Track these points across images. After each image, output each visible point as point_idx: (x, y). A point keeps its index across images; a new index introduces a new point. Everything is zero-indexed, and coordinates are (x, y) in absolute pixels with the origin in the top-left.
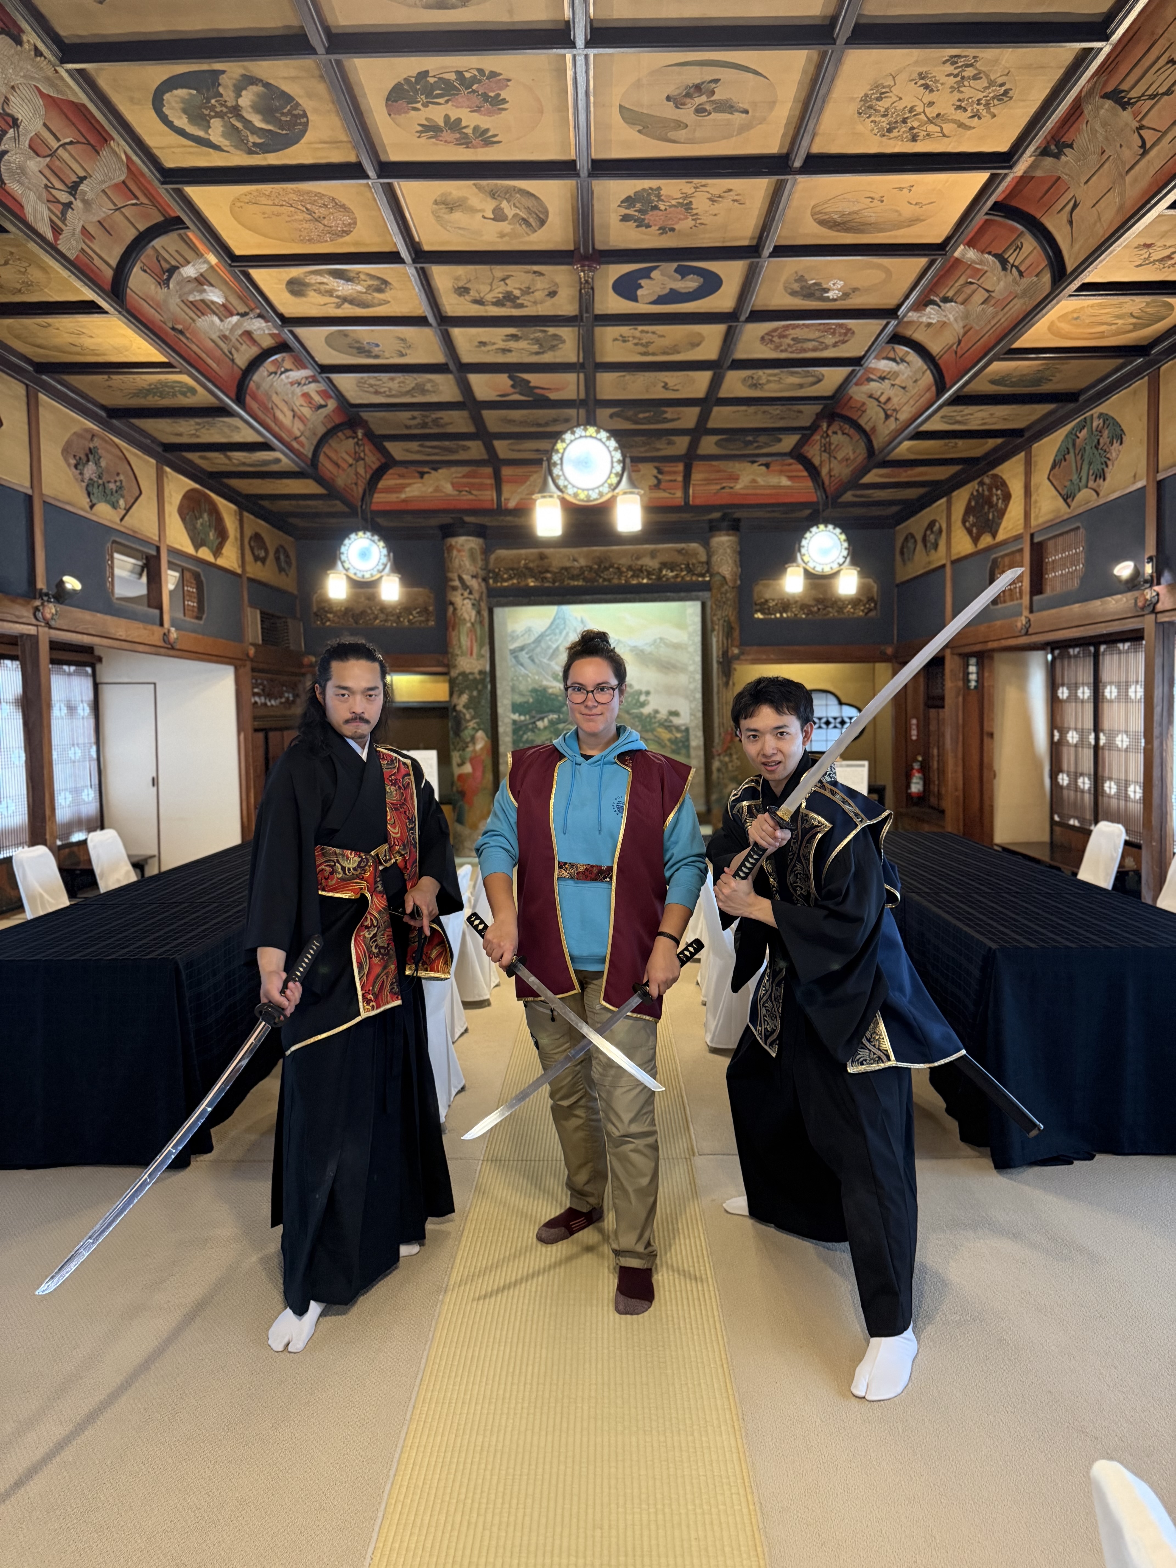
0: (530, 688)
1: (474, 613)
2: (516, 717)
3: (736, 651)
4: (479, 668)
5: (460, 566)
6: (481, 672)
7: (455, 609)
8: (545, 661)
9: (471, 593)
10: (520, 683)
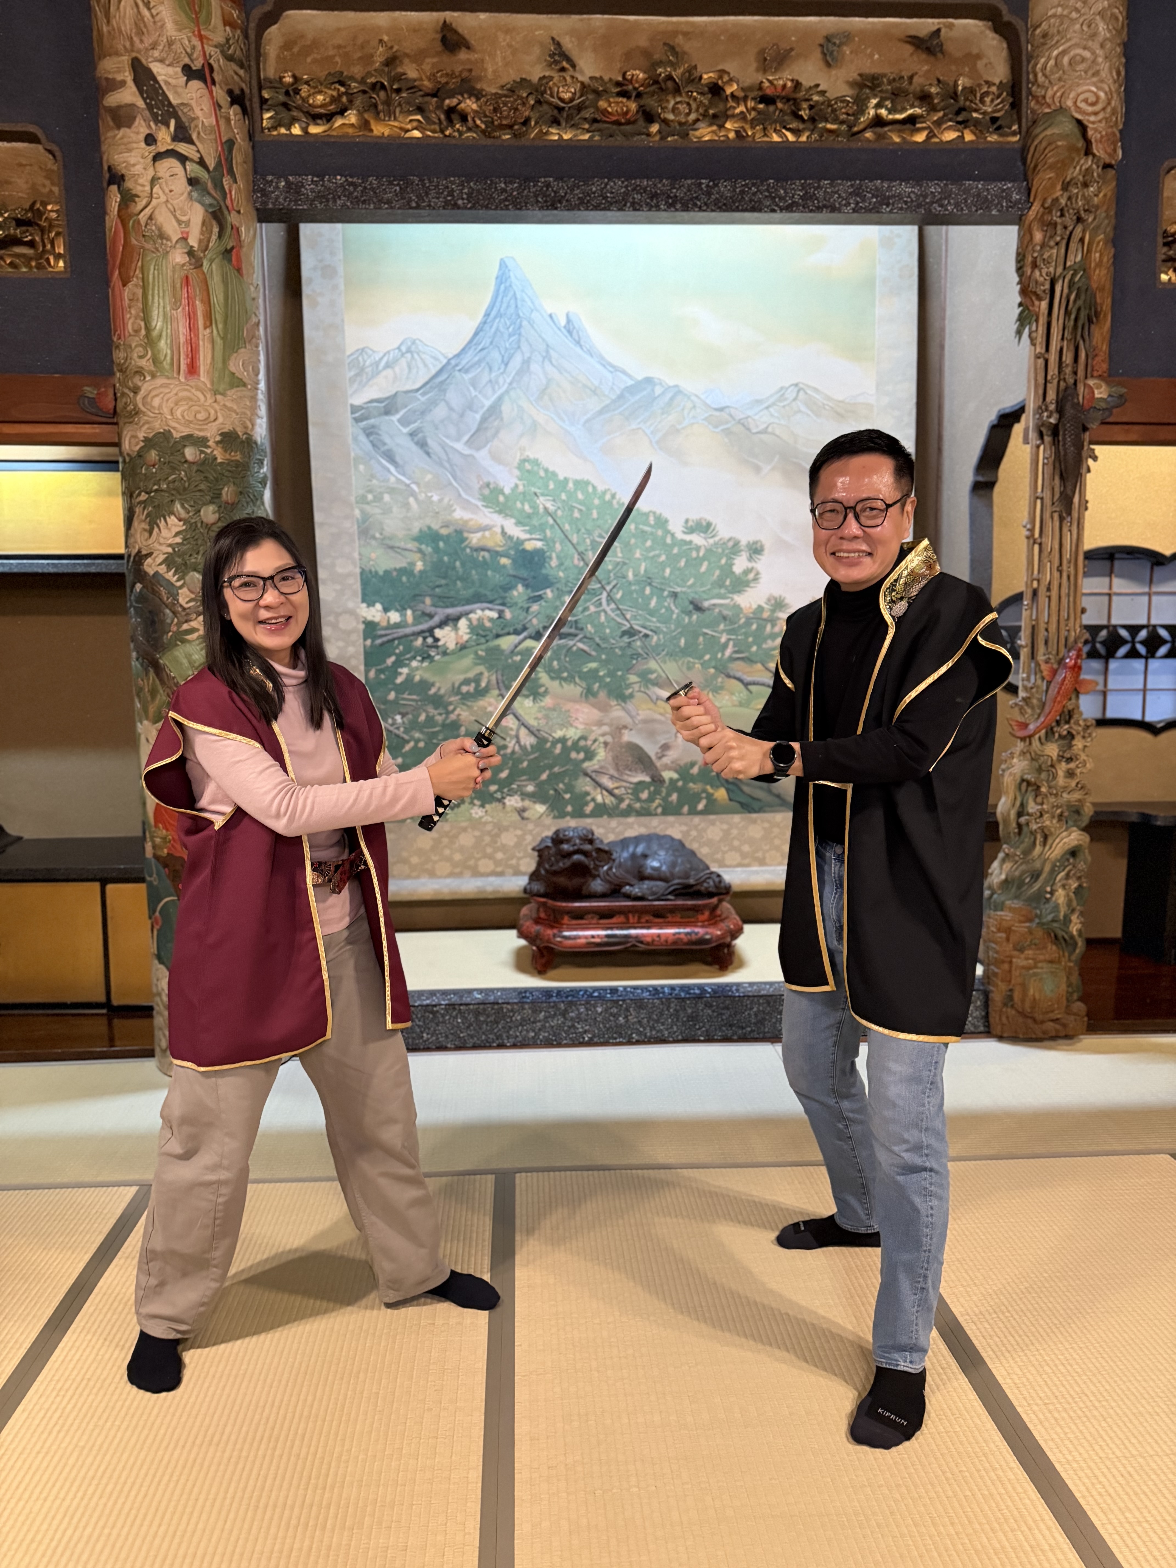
0: (416, 527)
1: (196, 214)
2: (375, 613)
3: (1101, 392)
4: (224, 422)
5: (140, 28)
6: (228, 439)
7: (128, 198)
8: (459, 446)
9: (182, 134)
10: (387, 511)
